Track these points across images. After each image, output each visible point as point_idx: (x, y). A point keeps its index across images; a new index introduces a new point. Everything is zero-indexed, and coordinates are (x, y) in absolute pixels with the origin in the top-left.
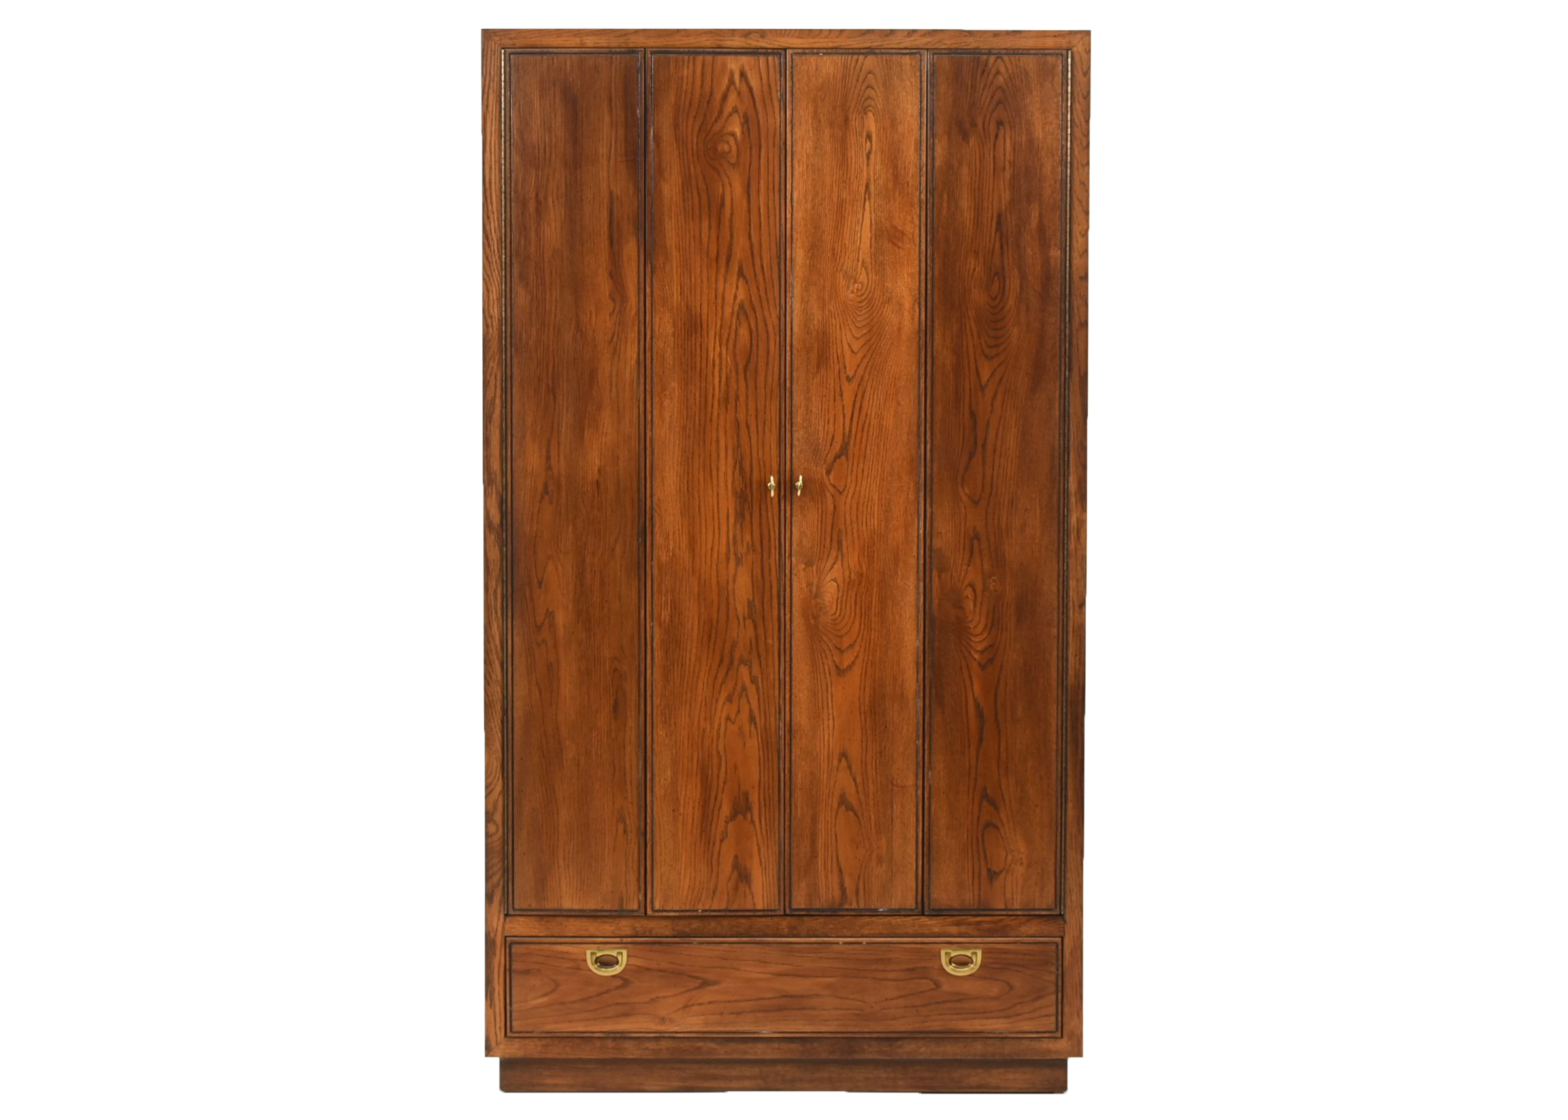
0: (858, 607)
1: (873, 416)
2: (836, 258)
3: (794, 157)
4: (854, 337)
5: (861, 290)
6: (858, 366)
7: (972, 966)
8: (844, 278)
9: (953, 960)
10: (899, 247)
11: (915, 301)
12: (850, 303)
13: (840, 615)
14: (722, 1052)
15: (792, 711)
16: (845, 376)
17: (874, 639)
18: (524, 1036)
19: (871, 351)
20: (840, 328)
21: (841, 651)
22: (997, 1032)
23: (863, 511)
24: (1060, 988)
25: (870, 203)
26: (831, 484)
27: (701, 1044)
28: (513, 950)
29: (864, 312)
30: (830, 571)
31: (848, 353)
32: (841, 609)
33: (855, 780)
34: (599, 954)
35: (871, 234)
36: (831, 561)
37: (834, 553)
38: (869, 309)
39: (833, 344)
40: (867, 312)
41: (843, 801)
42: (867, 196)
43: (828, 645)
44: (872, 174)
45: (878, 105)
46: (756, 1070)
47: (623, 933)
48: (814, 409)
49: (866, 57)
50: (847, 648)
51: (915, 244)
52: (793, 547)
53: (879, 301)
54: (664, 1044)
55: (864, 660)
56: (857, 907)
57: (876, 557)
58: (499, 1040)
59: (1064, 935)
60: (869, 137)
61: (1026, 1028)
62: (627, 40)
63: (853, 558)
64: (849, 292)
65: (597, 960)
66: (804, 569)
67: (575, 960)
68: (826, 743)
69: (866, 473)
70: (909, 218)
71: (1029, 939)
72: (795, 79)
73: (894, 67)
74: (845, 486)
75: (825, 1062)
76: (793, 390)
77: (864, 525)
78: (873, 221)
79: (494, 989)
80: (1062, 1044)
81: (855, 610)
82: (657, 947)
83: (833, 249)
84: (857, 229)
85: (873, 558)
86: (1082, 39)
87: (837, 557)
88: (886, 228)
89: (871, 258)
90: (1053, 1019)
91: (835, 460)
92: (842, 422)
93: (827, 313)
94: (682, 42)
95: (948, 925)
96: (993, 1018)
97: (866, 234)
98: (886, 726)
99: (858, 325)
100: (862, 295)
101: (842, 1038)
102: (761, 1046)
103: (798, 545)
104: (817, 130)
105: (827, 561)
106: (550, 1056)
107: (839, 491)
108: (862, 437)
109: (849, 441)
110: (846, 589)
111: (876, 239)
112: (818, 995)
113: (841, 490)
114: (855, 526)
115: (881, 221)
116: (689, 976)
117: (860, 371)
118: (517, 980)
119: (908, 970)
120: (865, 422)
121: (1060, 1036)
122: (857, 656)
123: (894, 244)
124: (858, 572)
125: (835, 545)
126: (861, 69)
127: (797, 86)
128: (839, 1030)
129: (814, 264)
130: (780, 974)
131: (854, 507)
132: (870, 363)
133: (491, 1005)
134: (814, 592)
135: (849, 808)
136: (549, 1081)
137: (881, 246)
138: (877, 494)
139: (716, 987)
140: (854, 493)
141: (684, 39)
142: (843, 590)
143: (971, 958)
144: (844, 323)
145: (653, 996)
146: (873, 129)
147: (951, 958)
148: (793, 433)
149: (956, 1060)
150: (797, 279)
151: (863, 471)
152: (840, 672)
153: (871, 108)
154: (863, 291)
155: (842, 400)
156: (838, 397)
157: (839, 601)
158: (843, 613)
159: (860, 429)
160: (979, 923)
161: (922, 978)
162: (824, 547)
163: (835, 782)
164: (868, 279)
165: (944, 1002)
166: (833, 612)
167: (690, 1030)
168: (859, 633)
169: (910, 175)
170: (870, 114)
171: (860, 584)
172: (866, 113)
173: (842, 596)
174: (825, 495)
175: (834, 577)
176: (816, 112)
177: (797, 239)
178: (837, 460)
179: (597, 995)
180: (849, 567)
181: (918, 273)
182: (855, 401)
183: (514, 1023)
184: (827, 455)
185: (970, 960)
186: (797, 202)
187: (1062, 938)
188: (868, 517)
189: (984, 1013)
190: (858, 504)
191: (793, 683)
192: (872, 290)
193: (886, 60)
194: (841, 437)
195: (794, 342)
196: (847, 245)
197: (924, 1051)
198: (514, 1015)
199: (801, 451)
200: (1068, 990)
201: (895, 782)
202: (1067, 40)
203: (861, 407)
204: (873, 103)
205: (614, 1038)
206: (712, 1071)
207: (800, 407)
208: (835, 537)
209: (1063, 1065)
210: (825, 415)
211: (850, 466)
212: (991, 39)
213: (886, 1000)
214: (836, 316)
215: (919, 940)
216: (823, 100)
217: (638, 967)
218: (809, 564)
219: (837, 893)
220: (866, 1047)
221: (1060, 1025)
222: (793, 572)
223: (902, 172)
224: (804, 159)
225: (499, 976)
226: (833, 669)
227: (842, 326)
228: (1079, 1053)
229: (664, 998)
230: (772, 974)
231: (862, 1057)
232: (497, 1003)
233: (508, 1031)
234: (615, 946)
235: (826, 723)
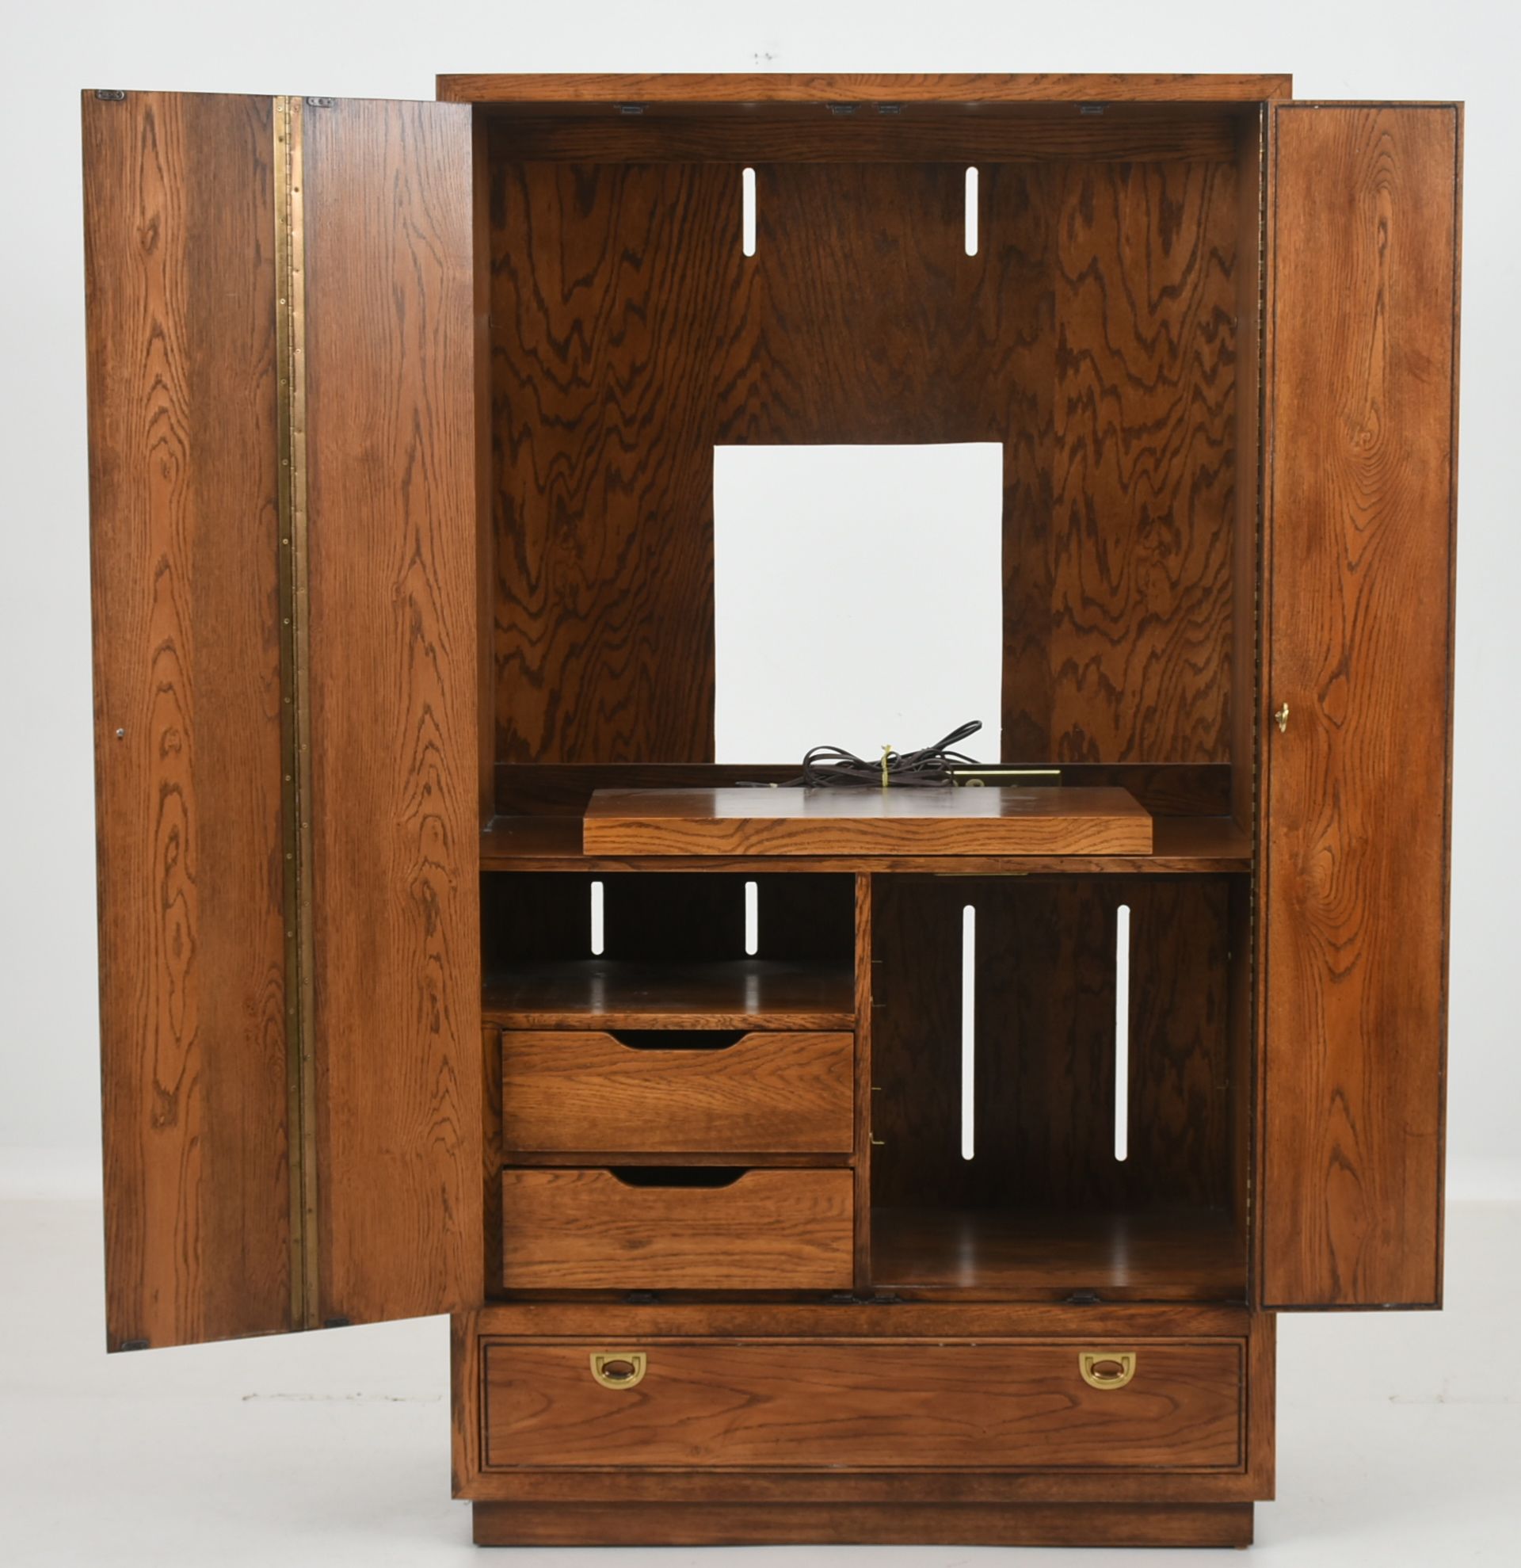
0: (1361, 886)
1: (1384, 619)
2: (1335, 397)
3: (1278, 253)
4: (1359, 508)
5: (1369, 441)
6: (1365, 548)
7: (1122, 1376)
8: (1346, 426)
9: (1096, 1367)
10: (1423, 381)
11: (1445, 457)
12: (1353, 459)
13: (1335, 898)
14: (777, 1492)
15: (1268, 1032)
16: (1346, 562)
17: (1383, 931)
18: (505, 1471)
19: (1383, 528)
20: (1340, 495)
21: (1337, 949)
22: (1157, 1466)
23: (1369, 752)
24: (1244, 1407)
25: (1383, 318)
26: (1325, 715)
27: (748, 1482)
28: (489, 1354)
29: (1373, 472)
30: (1322, 835)
31: (1350, 531)
32: (1337, 890)
33: (1353, 1127)
34: (607, 1360)
35: (1385, 362)
36: (1323, 822)
37: (1327, 811)
38: (1380, 468)
39: (1329, 517)
40: (1378, 472)
41: (1337, 1156)
42: (1379, 308)
43: (1318, 940)
44: (1386, 277)
45: (1397, 181)
46: (824, 1516)
47: (640, 1331)
48: (1302, 610)
49: (1380, 111)
50: (1345, 943)
51: (1446, 377)
52: (1271, 804)
53: (1394, 457)
54: (698, 1482)
55: (1367, 959)
56: (1354, 1303)
57: (1386, 815)
58: (471, 1476)
59: (1250, 1332)
60: (1383, 225)
61: (1196, 1461)
62: (640, 89)
63: (1354, 818)
64: (1353, 444)
65: (605, 1368)
66: (1286, 835)
67: (573, 1368)
68: (1314, 1077)
69: (1373, 699)
70: (1437, 340)
71: (1202, 1339)
72: (1280, 143)
73: (1419, 126)
74: (1345, 718)
75: (921, 1506)
76: (1274, 582)
77: (1370, 772)
78: (1387, 345)
79: (463, 1407)
80: (1247, 1483)
81: (1357, 890)
82: (686, 1350)
83: (1331, 384)
84: (1365, 355)
85: (1383, 817)
86: (1279, 86)
87: (1332, 817)
88: (1406, 354)
89: (1384, 396)
90: (1234, 1448)
91: (1331, 681)
92: (1341, 627)
93: (1322, 474)
94: (719, 93)
95: (1089, 1320)
96: (1150, 1447)
97: (1378, 362)
98: (1397, 1052)
99: (1366, 491)
100: (1370, 449)
101: (943, 1474)
102: (831, 1486)
103: (1278, 801)
104: (1310, 215)
105: (1318, 823)
106: (541, 1498)
107: (1335, 724)
108: (1368, 650)
109: (1350, 655)
110: (1344, 861)
111: (1391, 368)
112: (909, 1416)
113: (1339, 723)
114: (1358, 773)
115: (1399, 345)
116: (732, 1390)
117: (1368, 555)
118: (495, 1396)
119: (1034, 1381)
120: (1373, 627)
121: (1243, 1471)
122: (1359, 954)
123: (1416, 376)
124: (1361, 838)
125: (1329, 801)
126: (1373, 128)
127: (1282, 152)
128: (938, 1463)
129: (1304, 405)
130: (856, 1388)
131: (1357, 746)
132: (1382, 544)
133: (459, 1429)
134: (1300, 866)
135: (1345, 1165)
136: (541, 1531)
137: (1399, 379)
138: (1389, 729)
139: (768, 1405)
140: (1356, 728)
141: (720, 88)
142: (1340, 863)
143: (1121, 1365)
144: (1345, 489)
145: (683, 1416)
146: (1389, 214)
147: (1094, 1365)
148: (1273, 643)
149: (1100, 1503)
150: (1280, 426)
151: (1369, 696)
152: (1335, 976)
153: (1386, 184)
154: (1373, 443)
155: (1342, 597)
156: (1336, 593)
157: (1335, 877)
158: (1339, 896)
159: (1366, 638)
160: (1132, 1317)
161: (1053, 1393)
162: (1315, 803)
163: (1326, 1130)
164: (1380, 425)
165: (1084, 1425)
166: (1326, 894)
167: (733, 1462)
168: (1362, 921)
169: (1440, 279)
170: (1385, 193)
171: (1364, 854)
172: (1379, 191)
173: (1339, 871)
174: (1316, 730)
175: (1327, 845)
176: (1308, 189)
177: (1281, 370)
178: (1334, 681)
179: (605, 1416)
180: (1348, 830)
181: (1449, 418)
182: (1359, 598)
183: (491, 1453)
184: (1320, 674)
185: (1120, 1368)
186: (1282, 317)
187: (1247, 1338)
188: (1376, 761)
189: (1140, 1440)
190: (1362, 742)
191: (1270, 993)
192: (1385, 442)
193: (1409, 116)
194: (1339, 648)
195: (1275, 515)
196: (1351, 377)
197: (1057, 1491)
198: (491, 1442)
199: (1283, 669)
200: (1254, 1408)
201: (1408, 1129)
202: (1258, 88)
203: (1367, 606)
204: (1388, 176)
205: (630, 1474)
206: (764, 1516)
207: (1283, 606)
208: (1330, 790)
209: (1248, 1509)
210: (1317, 617)
211: (1352, 689)
212: (1151, 87)
213: (1004, 1422)
214: (1335, 478)
215: (1049, 1340)
216: (1319, 172)
217: (661, 1376)
218: (1293, 827)
219: (1327, 1282)
220: (976, 1486)
221: (1243, 1456)
222: (1271, 838)
223: (1429, 275)
224: (1292, 257)
225: (470, 1390)
226: (1325, 972)
227: (1343, 493)
228: (1270, 1496)
229: (698, 1418)
230: (847, 1386)
231: (971, 1499)
232: (468, 1426)
233: (484, 1463)
234: (629, 1348)
235: (1314, 1047)
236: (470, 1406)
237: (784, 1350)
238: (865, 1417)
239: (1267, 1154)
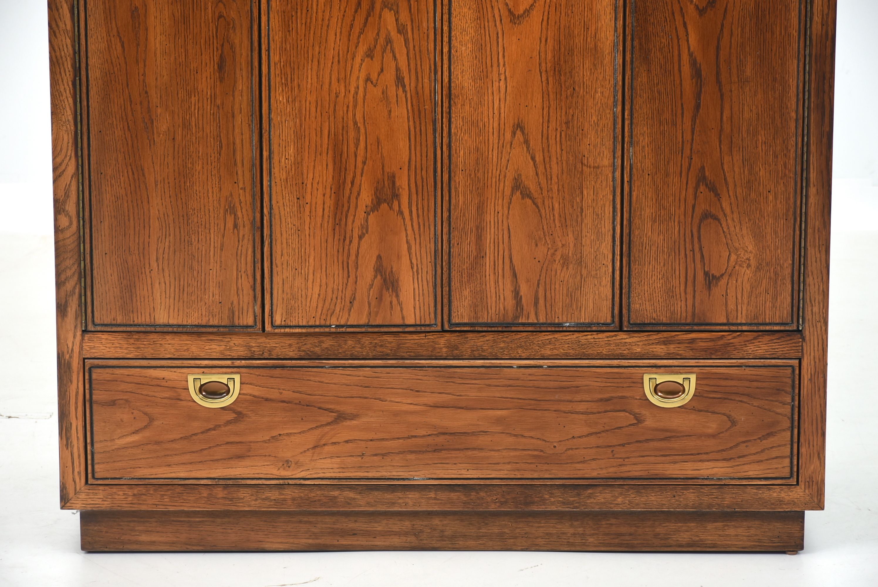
7: (683, 395)
9: (659, 386)
14: (363, 502)
18: (110, 483)
22: (715, 477)
24: (796, 423)
27: (336, 493)
28: (94, 376)
33: (533, 159)
34: (204, 381)
41: (519, 186)
46: (407, 524)
47: (234, 354)
54: (289, 493)
56: (536, 321)
58: (78, 488)
59: (803, 356)
61: (751, 474)
65: (202, 388)
67: (174, 388)
68: (496, 111)
71: (758, 360)
75: (495, 514)
80: (798, 493)
82: (278, 371)
90: (787, 461)
95: (653, 344)
96: (708, 460)
98: (574, 89)
102: (413, 495)
106: (144, 508)
112: (485, 431)
116: (320, 408)
118: (99, 413)
119: (601, 400)
121: (794, 482)
128: (512, 476)
130: (436, 406)
133: (67, 445)
135: (526, 194)
136: (144, 538)
139: (354, 422)
143: (683, 385)
145: (275, 433)
147: (657, 385)
152: (515, 18)
160: (693, 340)
161: (619, 411)
163: (508, 161)
165: (647, 440)
179: (202, 433)
183: (97, 466)
185: (682, 388)
187: (800, 360)
189: (698, 453)
191: (453, 33)
198: (96, 456)
200: (806, 426)
201: (585, 161)
205: (226, 486)
209: (800, 518)
213: (573, 437)
215: (615, 362)
217: (254, 396)
219: (510, 303)
220: (547, 496)
221: (795, 469)
225: (76, 408)
226: (505, 13)
228: (820, 506)
229: (288, 435)
230: (426, 405)
231: (542, 508)
232: (75, 442)
233: (90, 476)
234: (224, 370)
235: (496, 84)
236: (77, 424)
237: (367, 371)
238: (444, 434)
239: (452, 183)
